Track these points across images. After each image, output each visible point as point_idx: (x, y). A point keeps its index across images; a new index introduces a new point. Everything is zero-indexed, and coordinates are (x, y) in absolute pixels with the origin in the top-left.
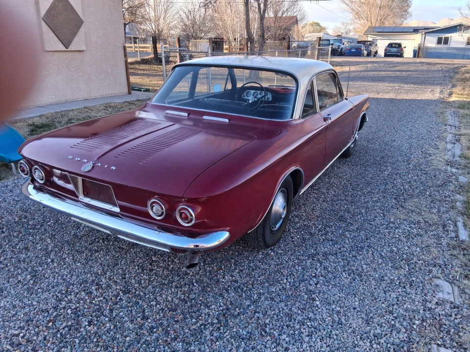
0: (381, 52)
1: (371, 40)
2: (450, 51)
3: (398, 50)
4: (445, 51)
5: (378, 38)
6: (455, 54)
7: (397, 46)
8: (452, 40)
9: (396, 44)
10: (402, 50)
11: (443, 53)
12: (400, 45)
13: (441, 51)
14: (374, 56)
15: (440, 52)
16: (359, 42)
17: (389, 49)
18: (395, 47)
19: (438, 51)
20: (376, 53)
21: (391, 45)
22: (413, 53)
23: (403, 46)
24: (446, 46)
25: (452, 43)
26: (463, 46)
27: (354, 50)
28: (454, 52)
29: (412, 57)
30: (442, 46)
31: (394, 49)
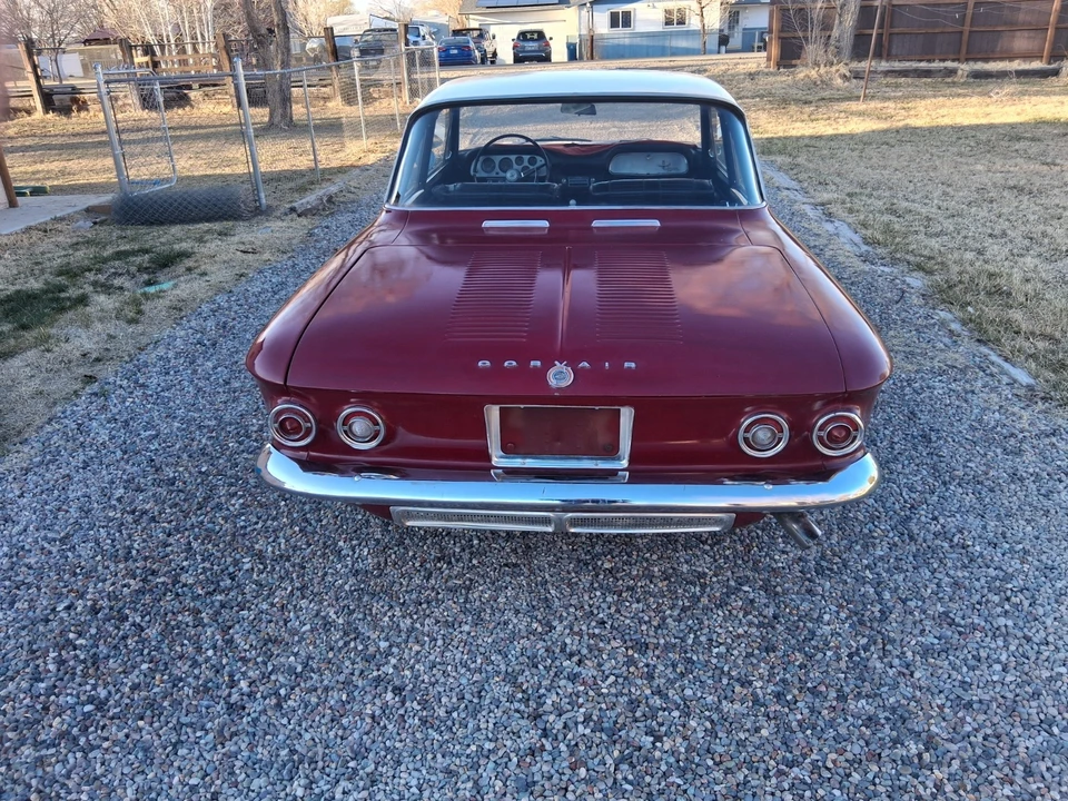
0: (506, 54)
1: (477, 27)
2: (638, 41)
3: (540, 46)
4: (627, 41)
5: (490, 20)
6: (648, 47)
7: (535, 36)
8: (638, 17)
9: (532, 32)
10: (548, 45)
11: (624, 46)
12: (541, 35)
13: (621, 42)
14: (493, 62)
15: (619, 45)
16: (456, 33)
17: (521, 44)
18: (532, 40)
19: (616, 41)
20: (495, 54)
21: (523, 36)
22: (566, 50)
23: (548, 37)
24: (627, 30)
25: (637, 24)
26: (659, 28)
27: (455, 52)
28: (645, 42)
29: (566, 59)
30: (620, 30)
31: (531, 44)
